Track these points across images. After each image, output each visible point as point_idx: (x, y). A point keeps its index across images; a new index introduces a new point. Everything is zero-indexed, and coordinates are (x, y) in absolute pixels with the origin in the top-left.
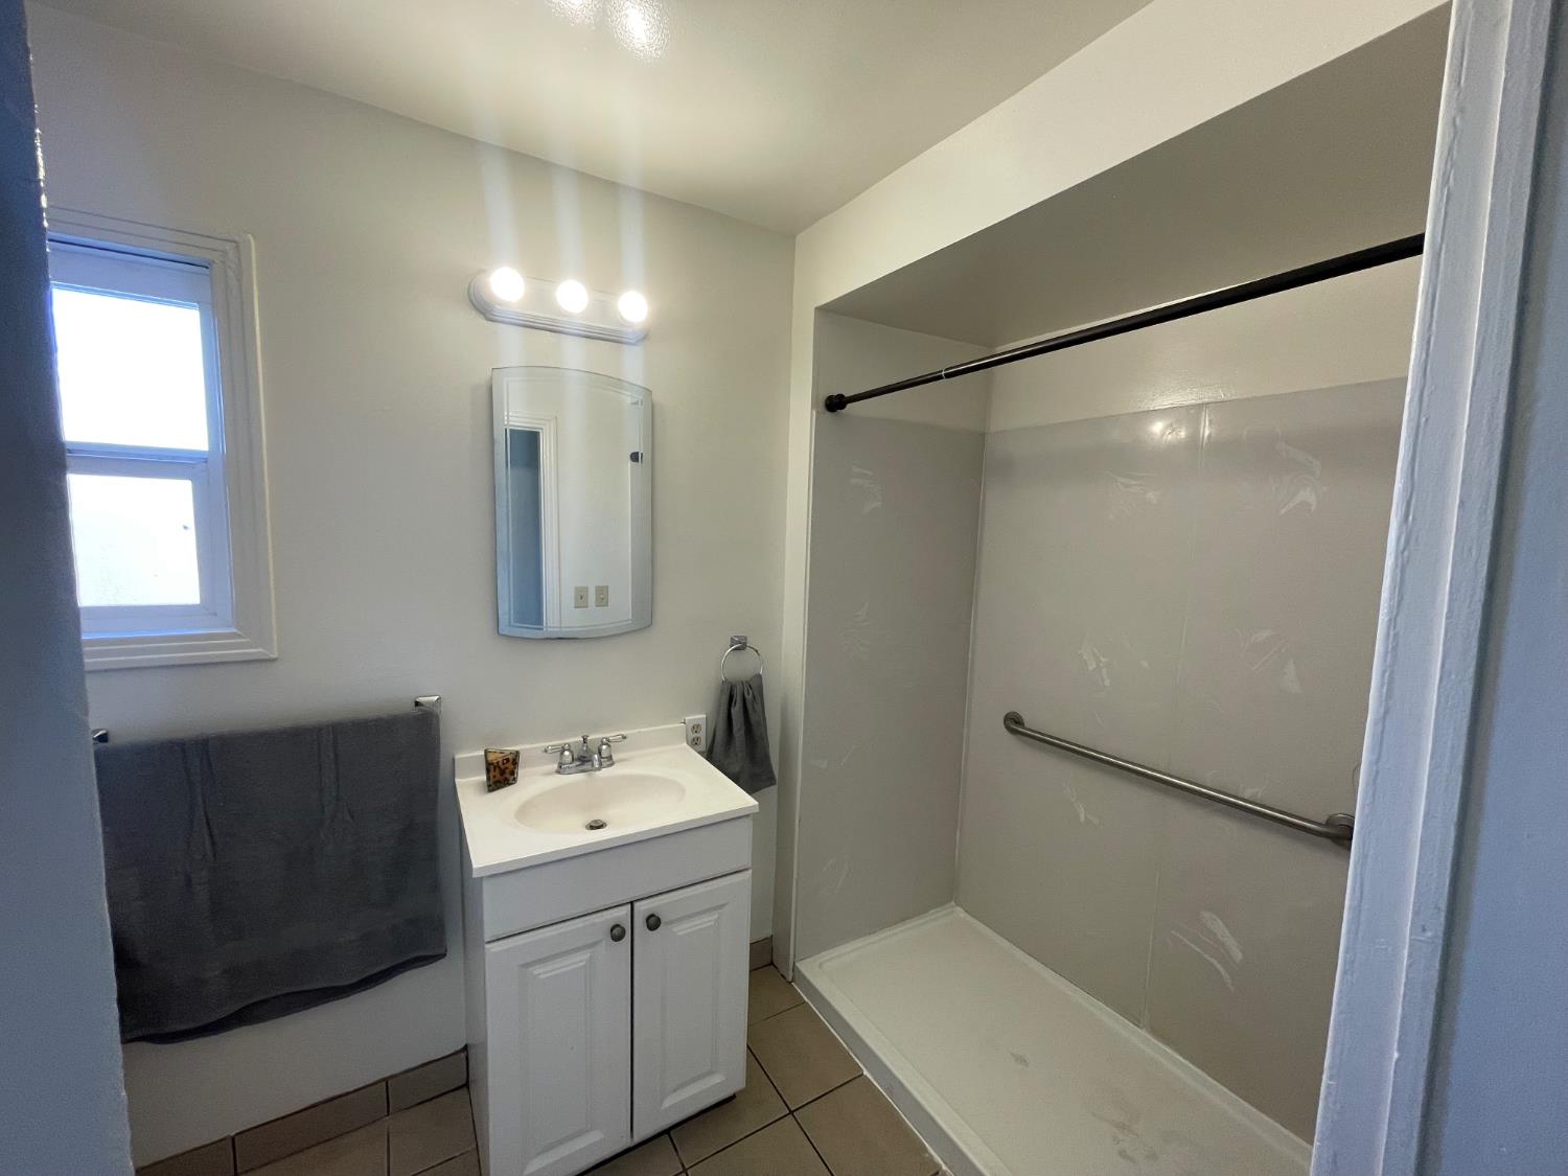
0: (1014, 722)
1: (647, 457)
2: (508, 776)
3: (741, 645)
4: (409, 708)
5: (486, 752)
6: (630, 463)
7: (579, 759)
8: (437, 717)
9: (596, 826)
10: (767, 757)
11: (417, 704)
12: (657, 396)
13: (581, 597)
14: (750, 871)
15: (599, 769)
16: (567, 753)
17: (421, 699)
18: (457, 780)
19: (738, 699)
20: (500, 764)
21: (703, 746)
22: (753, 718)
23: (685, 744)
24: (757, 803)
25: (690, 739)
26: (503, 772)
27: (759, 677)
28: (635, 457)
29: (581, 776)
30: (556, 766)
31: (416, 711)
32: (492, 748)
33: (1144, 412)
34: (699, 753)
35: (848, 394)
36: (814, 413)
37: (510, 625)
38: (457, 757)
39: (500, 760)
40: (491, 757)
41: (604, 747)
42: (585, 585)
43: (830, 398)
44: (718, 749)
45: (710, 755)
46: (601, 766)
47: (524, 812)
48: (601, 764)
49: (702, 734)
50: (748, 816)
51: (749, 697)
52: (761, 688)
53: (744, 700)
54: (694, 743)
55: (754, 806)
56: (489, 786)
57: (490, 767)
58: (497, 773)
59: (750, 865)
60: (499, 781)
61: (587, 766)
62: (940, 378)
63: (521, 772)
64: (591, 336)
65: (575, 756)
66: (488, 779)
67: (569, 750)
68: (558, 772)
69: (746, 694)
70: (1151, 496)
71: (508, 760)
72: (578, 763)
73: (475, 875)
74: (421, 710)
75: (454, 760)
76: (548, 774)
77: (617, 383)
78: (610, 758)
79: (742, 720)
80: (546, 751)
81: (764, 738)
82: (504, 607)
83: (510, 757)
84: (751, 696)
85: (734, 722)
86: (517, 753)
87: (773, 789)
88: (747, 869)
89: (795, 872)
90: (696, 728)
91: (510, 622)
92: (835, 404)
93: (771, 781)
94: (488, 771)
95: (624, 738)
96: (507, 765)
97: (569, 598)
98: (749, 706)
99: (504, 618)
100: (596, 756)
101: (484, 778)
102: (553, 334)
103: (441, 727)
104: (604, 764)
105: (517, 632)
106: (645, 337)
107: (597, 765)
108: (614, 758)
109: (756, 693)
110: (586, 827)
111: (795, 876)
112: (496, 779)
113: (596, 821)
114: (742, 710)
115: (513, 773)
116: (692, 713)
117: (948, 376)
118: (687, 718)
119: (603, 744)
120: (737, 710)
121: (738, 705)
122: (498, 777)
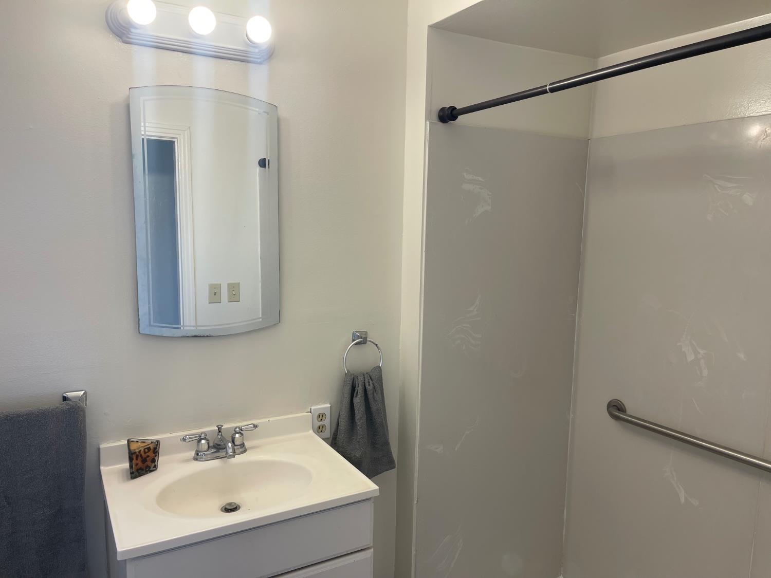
0: (616, 409)
1: (273, 165)
2: (149, 463)
3: (361, 340)
4: (57, 403)
5: (128, 441)
6: (258, 169)
7: (214, 447)
8: (83, 411)
9: (231, 508)
10: (387, 443)
11: (65, 399)
12: (283, 112)
13: (215, 294)
14: (372, 550)
15: (233, 456)
16: (203, 442)
17: (69, 395)
18: (102, 468)
19: (360, 390)
20: (142, 453)
21: (328, 433)
22: (374, 407)
23: (311, 431)
24: (377, 487)
25: (316, 426)
26: (144, 461)
27: (379, 369)
28: (263, 163)
29: (216, 463)
30: (193, 453)
31: (65, 406)
32: (134, 437)
33: (738, 118)
34: (323, 439)
35: (459, 106)
36: (428, 124)
37: (150, 325)
38: (102, 446)
39: (142, 449)
40: (134, 447)
41: (237, 435)
42: (219, 282)
43: (443, 109)
44: (342, 436)
45: (334, 442)
46: (234, 453)
47: (164, 498)
48: (234, 452)
49: (327, 422)
50: (369, 499)
51: (370, 388)
52: (380, 379)
53: (365, 390)
54: (319, 430)
55: (376, 490)
56: (131, 473)
57: (132, 456)
58: (139, 461)
59: (372, 545)
60: (141, 469)
61: (222, 453)
62: (545, 92)
63: (162, 460)
64: (220, 56)
65: (211, 444)
66: (131, 467)
67: (205, 439)
68: (195, 459)
69: (367, 384)
70: (748, 199)
71: (149, 449)
72: (213, 450)
73: (119, 559)
74: (67, 405)
75: (99, 449)
76: (187, 461)
77: (244, 99)
78: (243, 445)
79: (363, 409)
80: (184, 440)
81: (384, 425)
82: (143, 310)
83: (152, 446)
84: (371, 385)
85: (356, 411)
86: (158, 442)
87: (393, 473)
88: (368, 548)
89: (414, 548)
90: (321, 416)
91: (150, 322)
92: (448, 115)
93: (390, 464)
94: (131, 460)
95: (255, 426)
96: (147, 454)
97: (204, 295)
98: (370, 396)
99: (144, 320)
100: (230, 445)
101: (127, 465)
102: (185, 54)
103: (88, 421)
104: (237, 451)
105: (157, 331)
106: (271, 54)
107: (230, 451)
108: (247, 444)
109: (376, 384)
110: (222, 510)
111: (414, 552)
112: (138, 467)
113: (230, 504)
114: (363, 402)
115: (153, 461)
116: (318, 403)
117: (553, 90)
118: (313, 408)
119: (236, 433)
120: (358, 400)
121: (359, 396)
122: (140, 465)
